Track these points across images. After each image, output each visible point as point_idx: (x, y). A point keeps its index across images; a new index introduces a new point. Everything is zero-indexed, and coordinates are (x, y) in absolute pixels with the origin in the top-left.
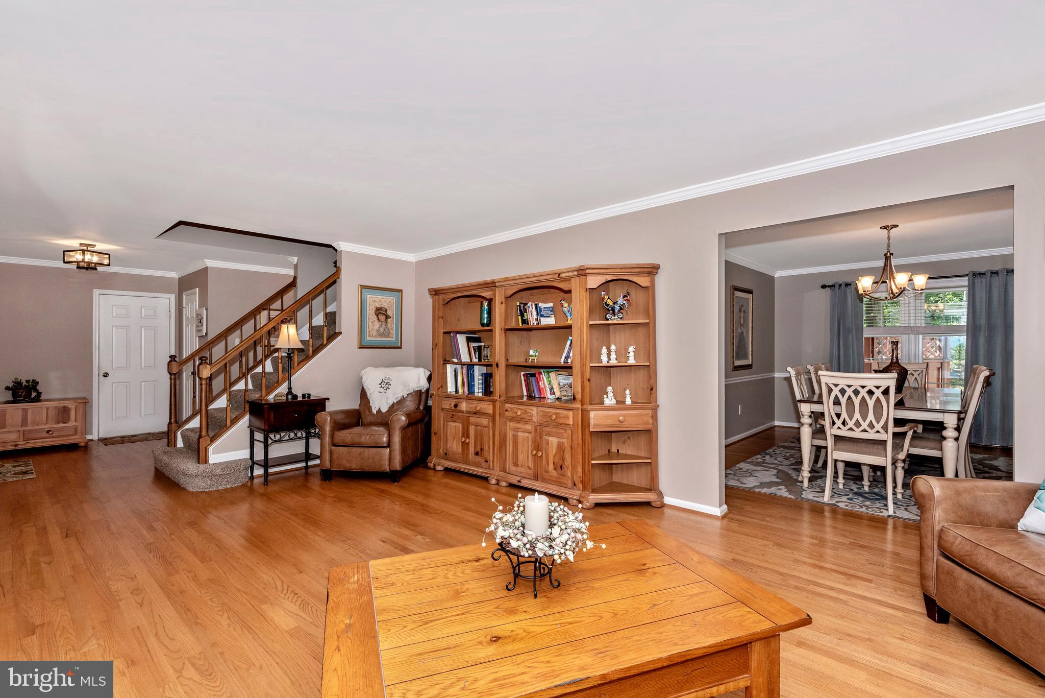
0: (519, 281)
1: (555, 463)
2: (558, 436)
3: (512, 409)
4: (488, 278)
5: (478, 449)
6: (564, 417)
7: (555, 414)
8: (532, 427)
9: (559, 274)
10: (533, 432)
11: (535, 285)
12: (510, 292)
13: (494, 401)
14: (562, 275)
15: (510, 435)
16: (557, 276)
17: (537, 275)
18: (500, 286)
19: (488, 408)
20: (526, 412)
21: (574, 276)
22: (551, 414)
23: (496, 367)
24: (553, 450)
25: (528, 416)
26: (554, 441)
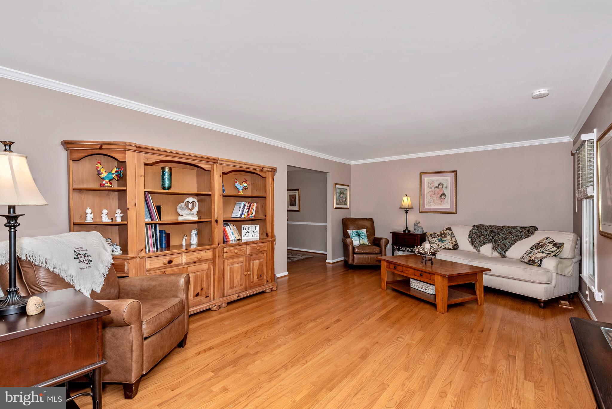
0: (237, 165)
1: (258, 275)
2: (259, 259)
3: (230, 250)
4: (214, 155)
5: (199, 290)
6: (264, 247)
7: (259, 246)
8: (244, 259)
9: (263, 168)
10: (244, 262)
11: (245, 170)
12: (227, 170)
13: (214, 249)
14: (264, 169)
15: (228, 268)
16: (261, 168)
17: (251, 164)
18: (220, 164)
19: (207, 254)
20: (241, 250)
21: (269, 171)
22: (256, 247)
23: (216, 223)
24: (256, 267)
25: (242, 252)
26: (257, 262)
